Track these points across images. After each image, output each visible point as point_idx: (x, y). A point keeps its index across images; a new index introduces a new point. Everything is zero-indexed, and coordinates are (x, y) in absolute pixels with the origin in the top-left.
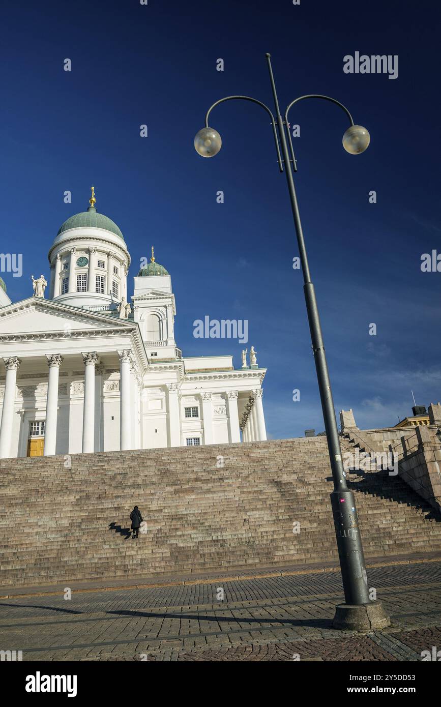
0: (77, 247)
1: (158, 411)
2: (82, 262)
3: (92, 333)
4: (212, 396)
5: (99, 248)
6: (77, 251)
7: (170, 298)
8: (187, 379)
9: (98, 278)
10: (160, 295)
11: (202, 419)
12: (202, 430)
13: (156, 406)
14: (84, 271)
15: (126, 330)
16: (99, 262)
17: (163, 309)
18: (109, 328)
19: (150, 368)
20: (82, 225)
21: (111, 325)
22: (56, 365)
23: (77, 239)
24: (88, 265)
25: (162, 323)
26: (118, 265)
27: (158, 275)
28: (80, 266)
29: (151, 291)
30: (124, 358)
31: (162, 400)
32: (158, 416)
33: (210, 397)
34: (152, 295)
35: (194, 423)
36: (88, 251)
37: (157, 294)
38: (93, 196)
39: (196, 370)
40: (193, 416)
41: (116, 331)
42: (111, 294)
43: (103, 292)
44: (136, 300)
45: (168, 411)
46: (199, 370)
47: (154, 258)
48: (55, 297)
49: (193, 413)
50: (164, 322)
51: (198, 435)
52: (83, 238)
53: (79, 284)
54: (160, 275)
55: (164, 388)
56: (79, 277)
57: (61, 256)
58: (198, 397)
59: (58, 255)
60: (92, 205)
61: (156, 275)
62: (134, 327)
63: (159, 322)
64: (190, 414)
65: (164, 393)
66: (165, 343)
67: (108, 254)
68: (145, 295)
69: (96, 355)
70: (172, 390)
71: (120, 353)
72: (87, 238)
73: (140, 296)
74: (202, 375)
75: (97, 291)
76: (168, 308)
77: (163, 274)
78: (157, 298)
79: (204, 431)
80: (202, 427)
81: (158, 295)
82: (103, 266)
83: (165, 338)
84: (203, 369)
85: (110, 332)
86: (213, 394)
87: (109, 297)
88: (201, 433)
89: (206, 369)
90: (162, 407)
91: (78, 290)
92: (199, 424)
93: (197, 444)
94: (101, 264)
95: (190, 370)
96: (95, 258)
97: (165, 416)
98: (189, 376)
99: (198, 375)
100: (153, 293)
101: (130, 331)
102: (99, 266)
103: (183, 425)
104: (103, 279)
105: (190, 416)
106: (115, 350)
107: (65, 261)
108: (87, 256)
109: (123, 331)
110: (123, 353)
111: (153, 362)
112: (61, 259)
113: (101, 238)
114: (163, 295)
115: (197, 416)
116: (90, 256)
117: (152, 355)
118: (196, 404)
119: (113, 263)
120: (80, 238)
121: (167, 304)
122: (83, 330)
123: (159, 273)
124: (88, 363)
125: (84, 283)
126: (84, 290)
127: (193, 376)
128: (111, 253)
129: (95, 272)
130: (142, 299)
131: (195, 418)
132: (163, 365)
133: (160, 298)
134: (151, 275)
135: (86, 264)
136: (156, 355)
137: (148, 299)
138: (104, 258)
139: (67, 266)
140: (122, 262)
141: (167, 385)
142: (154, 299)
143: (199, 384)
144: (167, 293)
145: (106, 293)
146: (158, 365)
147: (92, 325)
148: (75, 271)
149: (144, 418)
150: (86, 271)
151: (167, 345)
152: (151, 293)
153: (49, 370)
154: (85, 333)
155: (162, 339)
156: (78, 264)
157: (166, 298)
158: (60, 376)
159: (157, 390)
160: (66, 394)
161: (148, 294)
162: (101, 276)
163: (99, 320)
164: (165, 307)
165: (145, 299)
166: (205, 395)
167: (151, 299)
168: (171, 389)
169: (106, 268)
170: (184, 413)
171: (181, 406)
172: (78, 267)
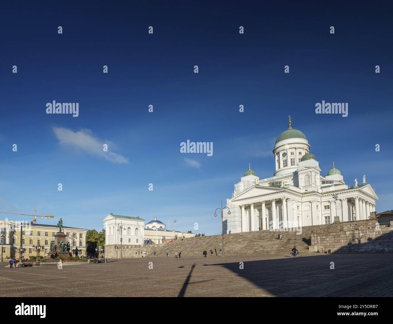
0: (281, 149)
2: (285, 155)
5: (290, 147)
6: (282, 151)
8: (324, 196)
9: (291, 160)
11: (331, 209)
12: (331, 213)
13: (308, 208)
14: (285, 158)
16: (291, 153)
19: (304, 196)
24: (287, 155)
26: (301, 150)
31: (310, 206)
35: (328, 211)
38: (290, 120)
43: (294, 165)
45: (312, 210)
51: (330, 215)
53: (283, 164)
55: (310, 202)
56: (284, 161)
58: (329, 202)
59: (276, 153)
60: (290, 125)
63: (309, 178)
64: (326, 208)
65: (311, 204)
67: (295, 148)
70: (313, 202)
71: (282, 198)
72: (285, 145)
75: (292, 165)
91: (284, 166)
92: (330, 211)
93: (329, 218)
94: (292, 153)
96: (289, 152)
102: (292, 154)
103: (322, 212)
104: (294, 159)
106: (280, 197)
107: (278, 156)
108: (286, 152)
111: (305, 193)
117: (306, 191)
118: (329, 204)
119: (299, 150)
120: (282, 146)
125: (286, 163)
126: (286, 166)
127: (326, 195)
129: (290, 157)
132: (309, 194)
136: (307, 190)
137: (303, 170)
138: (294, 150)
140: (303, 148)
143: (328, 197)
145: (295, 165)
146: (307, 195)
148: (282, 159)
149: (303, 212)
150: (286, 158)
152: (305, 168)
157: (311, 168)
159: (308, 203)
160: (270, 210)
164: (310, 172)
167: (305, 170)
169: (295, 155)
170: (323, 208)
171: (322, 206)
172: (283, 157)
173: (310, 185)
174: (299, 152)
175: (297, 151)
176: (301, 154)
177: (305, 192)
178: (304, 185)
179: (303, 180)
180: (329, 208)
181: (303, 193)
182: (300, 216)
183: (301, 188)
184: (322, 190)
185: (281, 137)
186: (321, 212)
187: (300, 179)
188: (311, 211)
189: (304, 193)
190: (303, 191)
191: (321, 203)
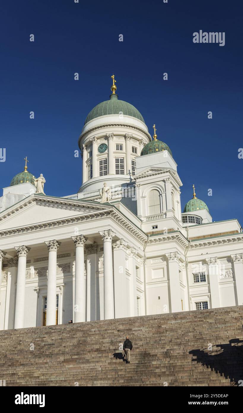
0: (97, 136)
1: (160, 280)
2: (103, 148)
3: (78, 219)
4: (218, 260)
5: (115, 133)
6: (98, 139)
7: (167, 172)
9: (117, 161)
10: (158, 170)
11: (209, 283)
12: (209, 294)
13: (158, 275)
14: (104, 156)
15: (105, 213)
16: (117, 146)
17: (162, 184)
18: (93, 212)
19: (150, 241)
20: (100, 115)
21: (94, 210)
22: (54, 249)
23: (96, 128)
24: (107, 150)
25: (162, 196)
26: (136, 144)
27: (157, 152)
28: (101, 152)
29: (150, 168)
30: (106, 238)
31: (163, 269)
32: (160, 284)
33: (216, 262)
34: (151, 172)
35: (202, 287)
36: (106, 138)
37: (155, 170)
38: (114, 84)
39: (202, 237)
40: (201, 281)
41: (97, 215)
42: (130, 173)
43: (122, 173)
44: (137, 178)
45: (169, 280)
46: (204, 236)
47: (156, 135)
48: (84, 183)
49: (201, 278)
50: (164, 195)
51: (206, 299)
52: (101, 127)
53: (101, 169)
54: (159, 151)
55: (164, 258)
56: (101, 163)
57: (86, 146)
59: (84, 146)
60: (114, 93)
61: (155, 152)
62: (111, 209)
63: (160, 196)
64: (198, 279)
65: (165, 262)
66: (164, 215)
67: (125, 137)
68: (145, 173)
69: (84, 237)
70: (172, 259)
71: (101, 234)
72: (104, 126)
73: (140, 174)
74: (206, 241)
75: (117, 173)
76: (166, 182)
77: (161, 149)
78: (156, 174)
79: (210, 295)
80: (210, 292)
81: (157, 171)
82: (121, 149)
83: (165, 211)
84: (208, 235)
85: (92, 216)
86: (218, 258)
87: (128, 177)
88: (208, 297)
89: (211, 235)
90: (164, 276)
91: (101, 174)
92: (207, 288)
93: (205, 307)
94: (119, 147)
95: (194, 238)
96: (113, 143)
97: (167, 283)
98: (193, 243)
99: (202, 242)
100: (152, 170)
101: (108, 213)
102: (117, 149)
103: (190, 290)
104: (122, 161)
105: (198, 281)
106: (97, 232)
107: (89, 150)
108: (106, 142)
109: (102, 214)
110: (104, 234)
111: (153, 234)
112: (86, 149)
113: (116, 124)
114: (161, 170)
115: (205, 281)
116: (108, 142)
117: (153, 228)
118: (203, 269)
119: (131, 143)
120: (98, 127)
121: (165, 178)
122: (70, 218)
123: (157, 150)
124: (77, 245)
125: (106, 167)
126: (106, 173)
127: (197, 243)
128: (127, 135)
129: (113, 155)
130: (143, 177)
131: (203, 283)
133: (159, 174)
134: (150, 153)
135: (106, 150)
136: (157, 227)
137: (148, 176)
138: (122, 141)
139: (91, 154)
140: (140, 141)
141: (167, 255)
142: (153, 175)
143: (204, 250)
144: (164, 168)
145: (125, 173)
147: (79, 211)
148: (97, 157)
149: (147, 287)
150: (106, 156)
151: (166, 218)
152: (150, 170)
153: (48, 254)
154: (73, 220)
155: (162, 212)
156: (99, 151)
157: (164, 172)
158: (57, 258)
159: (159, 260)
161: (148, 172)
162: (120, 158)
163: (84, 207)
164: (164, 181)
165: (145, 177)
166: (210, 260)
167: (150, 175)
168: (170, 258)
169: (124, 150)
170: (191, 279)
171: (189, 273)
172: (99, 153)
173: (162, 215)
174: (133, 148)
175: (128, 142)
176: (136, 152)
177: (151, 230)
178: (148, 214)
179: (147, 199)
180: (203, 280)
181: (148, 233)
182: (142, 295)
183: (142, 219)
184: (187, 231)
185: (97, 110)
186: (186, 288)
187: (141, 199)
188: (167, 284)
189: (150, 233)
190: (147, 228)
191: (187, 265)
